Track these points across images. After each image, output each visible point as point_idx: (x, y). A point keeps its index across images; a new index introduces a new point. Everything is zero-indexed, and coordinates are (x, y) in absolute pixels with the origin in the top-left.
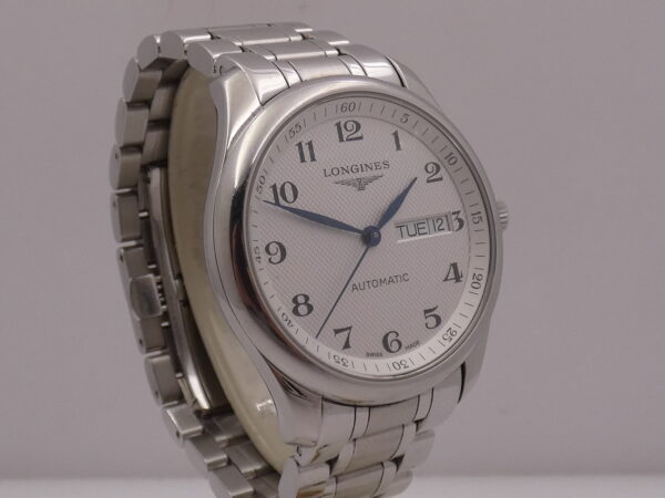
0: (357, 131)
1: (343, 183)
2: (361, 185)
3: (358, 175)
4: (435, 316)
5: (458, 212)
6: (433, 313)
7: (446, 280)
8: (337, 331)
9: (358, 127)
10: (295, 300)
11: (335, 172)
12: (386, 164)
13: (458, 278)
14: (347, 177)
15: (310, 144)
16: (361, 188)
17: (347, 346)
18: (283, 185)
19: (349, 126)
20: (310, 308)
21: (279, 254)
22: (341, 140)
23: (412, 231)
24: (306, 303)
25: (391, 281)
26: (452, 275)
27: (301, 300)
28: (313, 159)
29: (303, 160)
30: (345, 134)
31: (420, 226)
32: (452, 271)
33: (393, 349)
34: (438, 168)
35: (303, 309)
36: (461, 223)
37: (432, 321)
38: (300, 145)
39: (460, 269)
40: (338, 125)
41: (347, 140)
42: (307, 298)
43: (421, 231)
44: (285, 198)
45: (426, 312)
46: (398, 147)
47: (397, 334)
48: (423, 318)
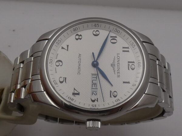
0: (132, 69)
1: (114, 59)
2: (113, 65)
3: (116, 65)
4: (63, 81)
5: (97, 101)
6: (64, 81)
7: (74, 89)
8: (68, 46)
9: (133, 69)
10: (81, 35)
11: (118, 57)
12: (119, 76)
13: (74, 94)
14: (116, 61)
15: (128, 51)
16: (112, 65)
17: (63, 48)
18: (116, 40)
19: (133, 66)
20: (77, 39)
21: (95, 34)
22: (129, 62)
23: (94, 82)
24: (79, 38)
25: (79, 68)
26: (76, 92)
27: (80, 37)
28: (123, 51)
29: (123, 48)
30: (131, 64)
31: (95, 85)
32: (77, 92)
33: (57, 63)
34: (115, 97)
35: (77, 37)
36: (93, 101)
37: (62, 80)
38: (128, 48)
39: (77, 96)
40: (134, 62)
41: (128, 64)
42: (80, 39)
43: (93, 85)
44: (112, 39)
45: (66, 78)
46: (124, 82)
47: (61, 66)
48: (64, 77)
